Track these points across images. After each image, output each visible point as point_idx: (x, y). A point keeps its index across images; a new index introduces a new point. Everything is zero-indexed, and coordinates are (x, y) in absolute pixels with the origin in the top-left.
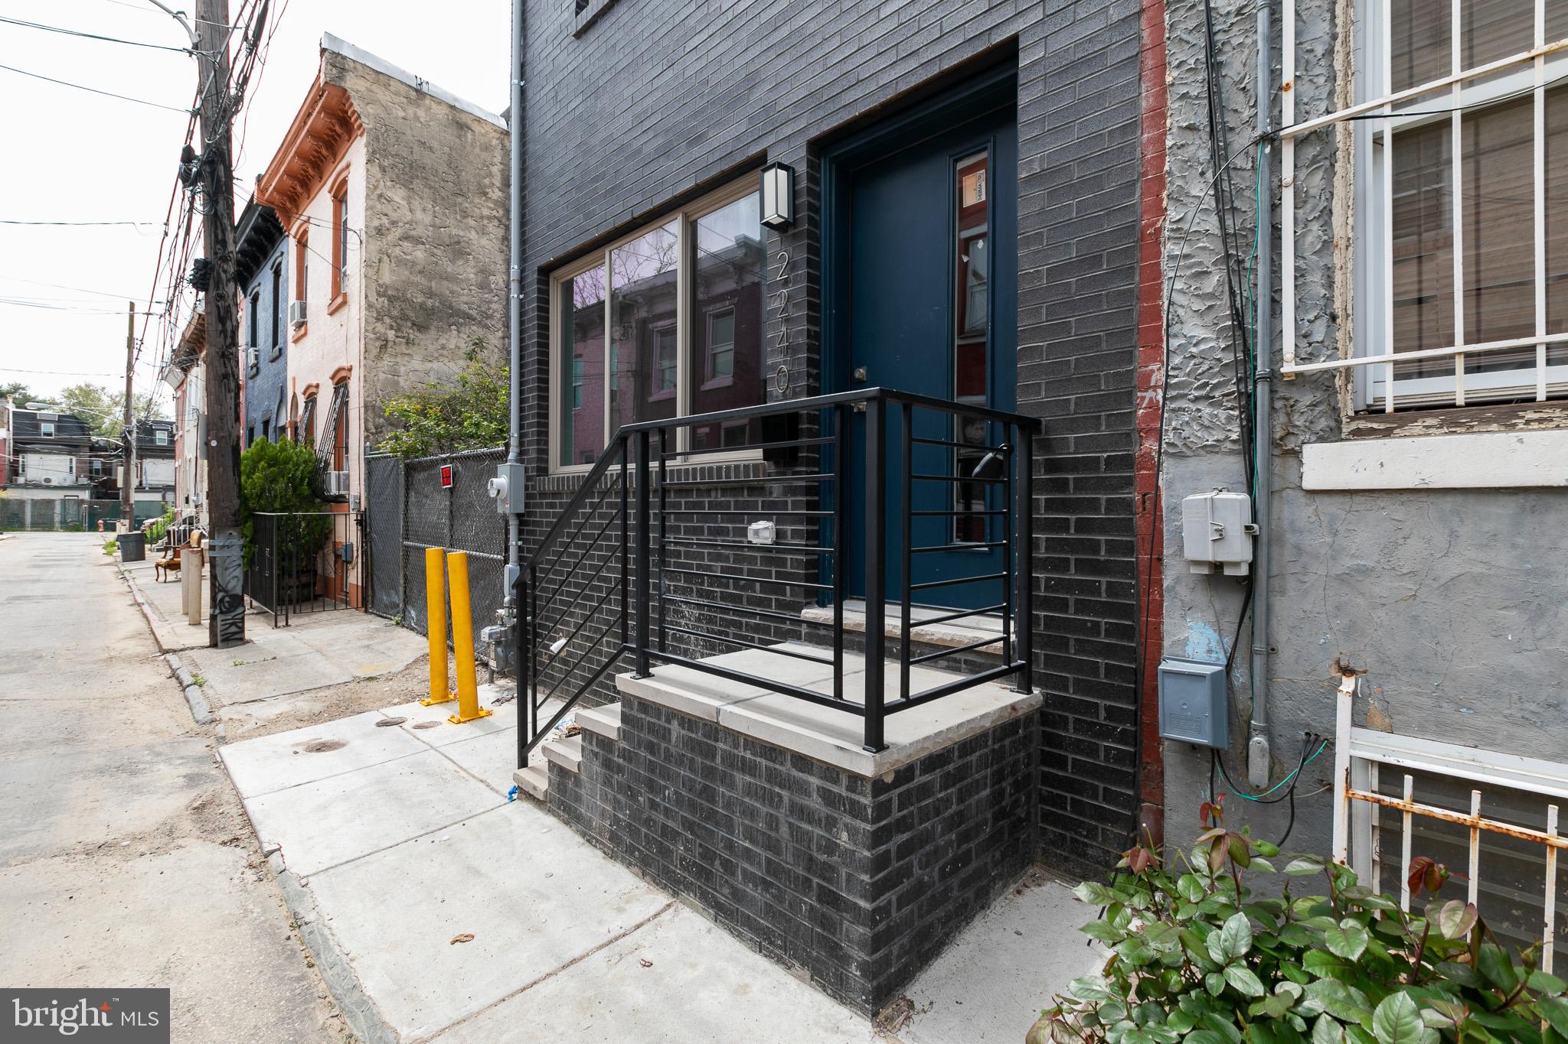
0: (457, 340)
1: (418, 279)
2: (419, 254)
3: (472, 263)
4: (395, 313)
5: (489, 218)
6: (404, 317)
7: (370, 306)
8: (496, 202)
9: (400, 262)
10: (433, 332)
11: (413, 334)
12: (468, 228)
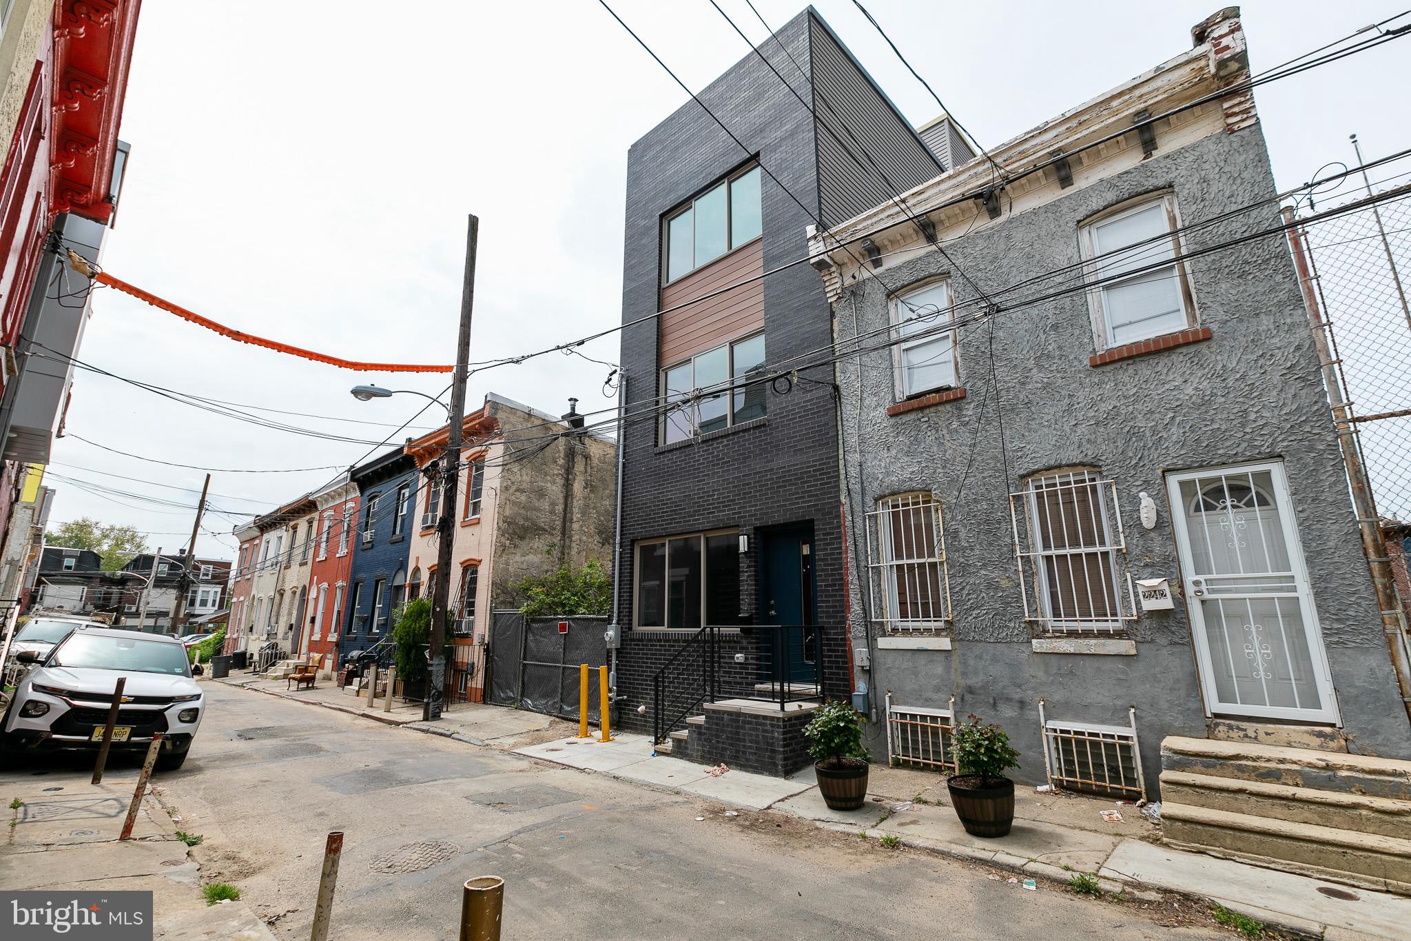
0: (540, 543)
1: (522, 511)
2: (523, 498)
3: (547, 500)
4: (510, 531)
5: (557, 475)
6: (515, 533)
7: (499, 528)
8: (561, 466)
9: (514, 503)
10: (527, 540)
11: (517, 541)
12: (547, 481)
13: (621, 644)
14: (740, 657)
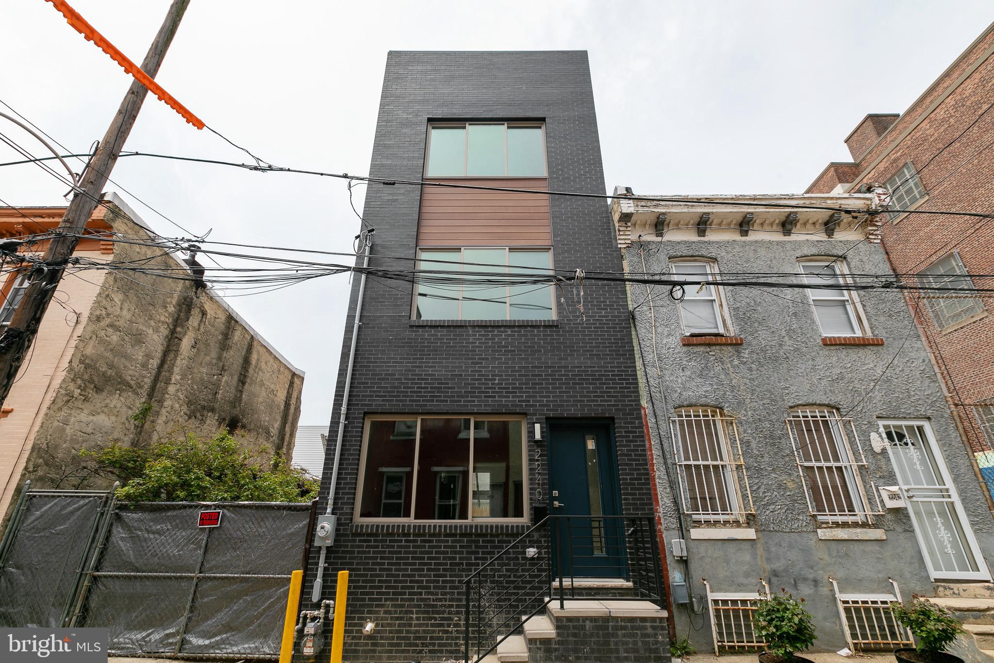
0: (116, 401)
1: (108, 354)
2: (115, 338)
3: (143, 349)
4: (86, 377)
5: (163, 323)
6: (91, 381)
7: (71, 369)
8: (170, 314)
9: (101, 341)
10: (105, 394)
11: (91, 393)
12: (149, 326)
13: (335, 541)
14: (531, 552)
